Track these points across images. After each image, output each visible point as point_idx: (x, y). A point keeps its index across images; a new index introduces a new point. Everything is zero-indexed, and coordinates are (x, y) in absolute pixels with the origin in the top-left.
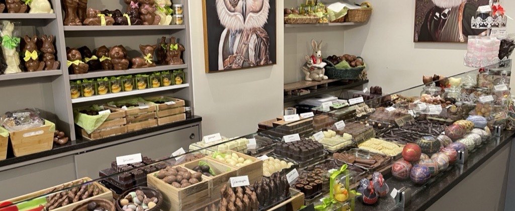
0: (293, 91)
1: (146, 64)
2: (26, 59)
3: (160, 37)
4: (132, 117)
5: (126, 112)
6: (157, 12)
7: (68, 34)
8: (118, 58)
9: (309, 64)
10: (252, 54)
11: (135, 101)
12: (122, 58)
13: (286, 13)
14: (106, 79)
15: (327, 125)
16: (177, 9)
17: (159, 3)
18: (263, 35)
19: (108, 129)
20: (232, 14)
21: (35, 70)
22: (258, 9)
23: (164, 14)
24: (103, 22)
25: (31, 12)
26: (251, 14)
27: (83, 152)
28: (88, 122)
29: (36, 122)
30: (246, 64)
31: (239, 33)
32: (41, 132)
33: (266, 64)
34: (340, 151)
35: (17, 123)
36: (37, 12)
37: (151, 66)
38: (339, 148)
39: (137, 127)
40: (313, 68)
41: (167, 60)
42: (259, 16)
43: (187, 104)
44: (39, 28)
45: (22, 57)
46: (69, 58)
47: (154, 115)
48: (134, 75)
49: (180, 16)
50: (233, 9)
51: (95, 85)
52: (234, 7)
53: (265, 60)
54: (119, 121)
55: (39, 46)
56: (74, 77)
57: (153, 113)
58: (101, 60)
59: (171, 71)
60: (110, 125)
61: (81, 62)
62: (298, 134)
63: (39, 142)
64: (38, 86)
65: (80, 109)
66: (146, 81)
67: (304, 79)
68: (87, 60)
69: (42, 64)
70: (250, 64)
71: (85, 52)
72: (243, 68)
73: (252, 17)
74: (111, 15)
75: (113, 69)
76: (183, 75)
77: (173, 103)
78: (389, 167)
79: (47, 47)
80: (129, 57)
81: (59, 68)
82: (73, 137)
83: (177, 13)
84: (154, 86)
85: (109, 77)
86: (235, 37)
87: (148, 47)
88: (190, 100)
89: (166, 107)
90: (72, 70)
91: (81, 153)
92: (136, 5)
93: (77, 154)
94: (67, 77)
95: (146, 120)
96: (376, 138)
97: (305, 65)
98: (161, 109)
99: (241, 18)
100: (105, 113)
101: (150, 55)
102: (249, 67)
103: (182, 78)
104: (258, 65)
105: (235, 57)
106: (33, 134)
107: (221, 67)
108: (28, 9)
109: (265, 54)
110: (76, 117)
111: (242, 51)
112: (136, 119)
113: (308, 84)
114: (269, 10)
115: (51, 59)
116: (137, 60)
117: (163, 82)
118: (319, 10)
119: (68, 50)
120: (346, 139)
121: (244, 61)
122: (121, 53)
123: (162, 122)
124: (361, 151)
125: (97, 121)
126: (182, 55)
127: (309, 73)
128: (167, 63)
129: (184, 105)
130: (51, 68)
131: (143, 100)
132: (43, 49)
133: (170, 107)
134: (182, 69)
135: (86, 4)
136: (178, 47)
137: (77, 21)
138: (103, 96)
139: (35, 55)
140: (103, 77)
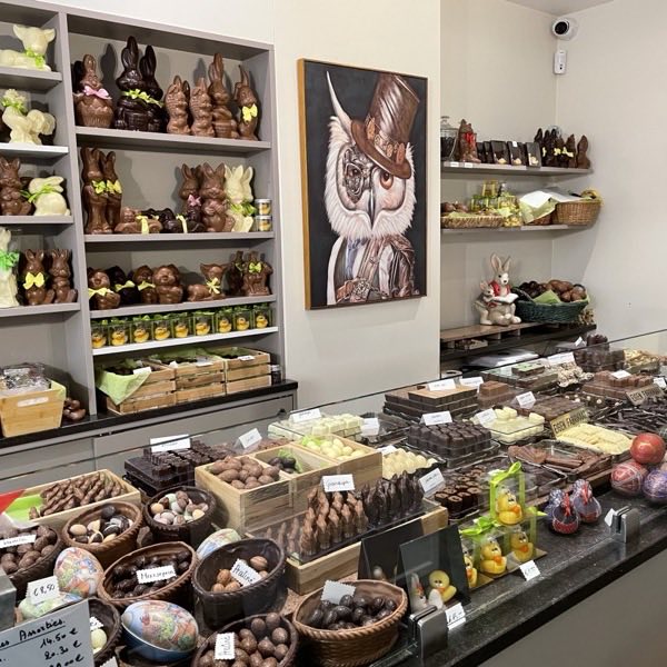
0: (457, 342)
1: (210, 295)
2: (27, 286)
3: (234, 251)
4: (185, 380)
5: (175, 371)
6: (230, 212)
7: (90, 247)
8: (166, 285)
9: (488, 297)
10: (384, 278)
11: (191, 354)
12: (172, 286)
13: (444, 209)
14: (146, 318)
15: (504, 399)
16: (261, 207)
17: (232, 197)
18: (405, 247)
19: (147, 398)
20: (353, 212)
21: (39, 303)
22: (395, 205)
23: (241, 216)
24: (145, 228)
25: (37, 214)
26: (383, 212)
27: (107, 434)
28: (116, 387)
29: (38, 383)
30: (375, 295)
31: (363, 244)
32: (45, 400)
33: (409, 296)
34: (520, 443)
35: (10, 385)
36: (45, 214)
37: (218, 297)
38: (520, 438)
39: (193, 395)
40: (493, 304)
41: (244, 288)
42: (397, 215)
43: (274, 360)
44: (48, 239)
45: (20, 282)
46: (90, 285)
47: (220, 376)
48: (190, 312)
49: (266, 218)
50: (352, 205)
51: (129, 327)
52: (355, 202)
53: (407, 289)
54: (166, 386)
55: (47, 265)
56: (97, 314)
57: (219, 373)
58: (140, 288)
59: (250, 306)
60: (149, 391)
61: (109, 291)
62: (448, 412)
63: (41, 415)
64: (44, 328)
65: (106, 364)
66: (209, 321)
67: (478, 323)
68: (119, 287)
69: (51, 293)
70: (381, 295)
71: (115, 275)
72: (368, 301)
73: (386, 217)
74: (157, 217)
75: (158, 302)
76: (269, 312)
77: (252, 357)
78: (607, 473)
79: (59, 267)
80: (184, 282)
81: (75, 300)
82: (93, 410)
83: (261, 212)
84: (222, 330)
85: (151, 315)
86: (356, 251)
87: (214, 268)
88: (280, 353)
89: (240, 364)
90: (95, 303)
91: (104, 435)
92: (197, 201)
93: (98, 436)
94: (87, 314)
95: (209, 384)
96: (589, 423)
97: (481, 298)
98: (231, 368)
99: (367, 219)
100: (143, 372)
101: (216, 280)
102: (379, 301)
103: (267, 318)
104: (394, 297)
105: (356, 284)
106: (32, 402)
107: (331, 300)
108: (33, 210)
109: (408, 279)
110: (98, 377)
111: (366, 275)
112: (191, 382)
113: (486, 330)
114: (415, 205)
115: (65, 286)
116: (196, 289)
117: (237, 324)
118: (503, 204)
119: (91, 272)
120: (533, 424)
121: (371, 290)
122: (171, 277)
123: (232, 389)
124: (558, 444)
125: (130, 384)
126: (267, 280)
127: (486, 312)
128: (244, 294)
129: (269, 361)
130: (64, 300)
131: (204, 353)
132: (52, 271)
133: (246, 365)
134: (268, 303)
135: (120, 200)
136: (262, 266)
137: (106, 226)
138: (142, 344)
139: (40, 280)
140: (143, 315)
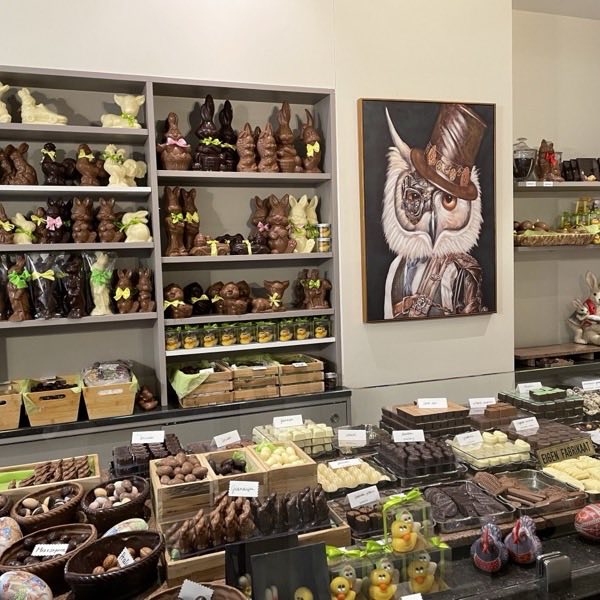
0: (537, 360)
1: (271, 308)
2: (117, 298)
3: (301, 269)
4: (242, 381)
5: (233, 373)
6: (294, 236)
7: (166, 267)
8: (232, 298)
9: (582, 315)
10: (447, 295)
12: (237, 299)
13: (519, 228)
14: (215, 327)
16: (321, 230)
17: (296, 223)
18: (470, 265)
19: (207, 395)
20: (412, 233)
21: (126, 312)
22: (459, 224)
23: (303, 238)
24: (214, 251)
25: (127, 241)
26: (446, 233)
27: (172, 424)
28: (183, 383)
29: (122, 376)
30: (437, 310)
31: (423, 263)
32: (120, 391)
33: (475, 312)
35: (101, 376)
36: (133, 241)
37: (278, 310)
39: (248, 395)
40: (587, 323)
41: (305, 302)
42: (461, 235)
43: (329, 366)
46: (166, 298)
47: (274, 380)
48: (254, 322)
49: (325, 240)
50: (412, 226)
51: (200, 333)
52: (414, 224)
53: (473, 305)
54: (223, 386)
55: (134, 281)
56: (171, 322)
57: (274, 377)
58: (213, 301)
59: (310, 318)
60: (209, 389)
61: (182, 303)
62: (422, 431)
63: (117, 403)
65: (175, 364)
68: (195, 300)
69: (136, 304)
70: (443, 311)
72: (429, 316)
73: (449, 237)
74: (229, 242)
75: (225, 312)
76: (329, 324)
77: (305, 364)
80: (248, 295)
81: (155, 310)
82: (164, 401)
83: (321, 235)
84: (282, 338)
85: (219, 324)
86: (416, 269)
87: (276, 284)
88: (337, 362)
89: (293, 370)
91: (170, 424)
92: (266, 227)
93: (165, 424)
94: (162, 322)
95: (265, 386)
98: (285, 373)
99: (427, 239)
100: (206, 372)
101: (276, 294)
102: (441, 316)
103: (327, 328)
104: (458, 313)
105: (416, 300)
106: (110, 392)
107: (388, 313)
108: (123, 238)
109: (474, 296)
110: (171, 375)
111: (427, 291)
112: (247, 383)
113: (579, 349)
114: (482, 225)
115: (145, 299)
116: (259, 302)
117: (297, 334)
118: (594, 221)
120: (519, 451)
121: (432, 306)
122: (235, 292)
123: (286, 391)
125: (192, 382)
127: (581, 331)
129: (322, 368)
130: (146, 310)
133: (299, 371)
134: (328, 317)
135: (197, 228)
136: (321, 283)
137: (182, 249)
138: (209, 348)
139: (127, 294)
140: (212, 324)
